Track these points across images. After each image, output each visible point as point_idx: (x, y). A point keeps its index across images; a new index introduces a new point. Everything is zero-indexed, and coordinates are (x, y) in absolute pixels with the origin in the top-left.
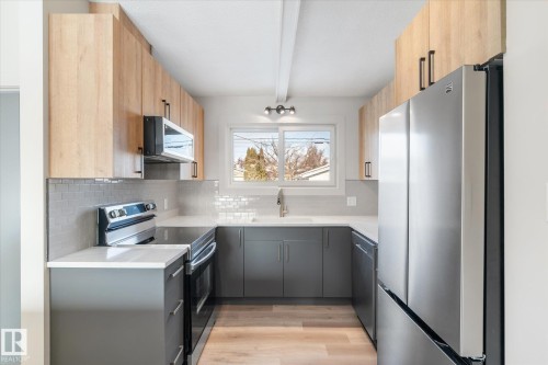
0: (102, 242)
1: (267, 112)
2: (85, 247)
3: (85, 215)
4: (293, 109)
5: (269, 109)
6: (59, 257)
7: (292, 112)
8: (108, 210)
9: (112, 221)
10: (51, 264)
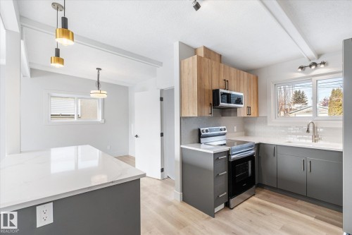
0: (199, 142)
1: (300, 70)
2: (194, 143)
3: (194, 131)
4: (324, 63)
5: (302, 68)
6: (185, 144)
7: (322, 66)
8: (201, 129)
9: (202, 134)
10: (182, 146)
